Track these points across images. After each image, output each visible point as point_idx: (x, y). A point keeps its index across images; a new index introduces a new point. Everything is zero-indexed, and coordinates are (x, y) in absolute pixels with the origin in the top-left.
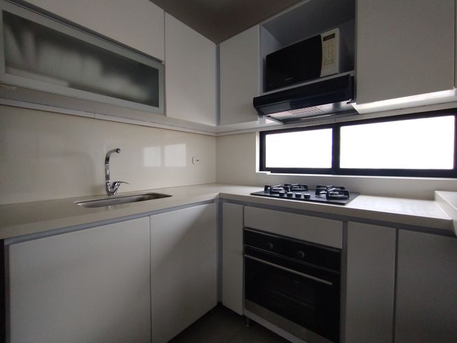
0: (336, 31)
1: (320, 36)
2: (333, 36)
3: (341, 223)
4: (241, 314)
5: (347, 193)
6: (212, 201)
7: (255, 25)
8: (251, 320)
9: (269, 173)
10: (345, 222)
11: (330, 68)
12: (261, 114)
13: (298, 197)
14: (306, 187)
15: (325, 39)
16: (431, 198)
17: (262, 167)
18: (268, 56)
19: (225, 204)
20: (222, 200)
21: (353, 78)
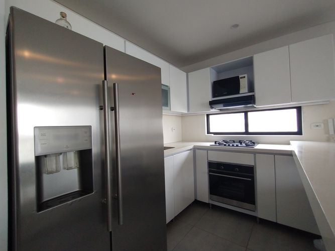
0: (246, 75)
1: (239, 77)
2: (244, 77)
3: (253, 155)
4: (207, 202)
5: (254, 143)
6: (191, 150)
7: (207, 67)
8: (212, 204)
9: (213, 135)
10: (255, 154)
11: (244, 90)
12: (212, 108)
13: (233, 145)
14: (234, 141)
15: (241, 78)
16: (289, 144)
17: (208, 132)
18: (214, 82)
19: (197, 151)
20: (195, 149)
21: (254, 95)
